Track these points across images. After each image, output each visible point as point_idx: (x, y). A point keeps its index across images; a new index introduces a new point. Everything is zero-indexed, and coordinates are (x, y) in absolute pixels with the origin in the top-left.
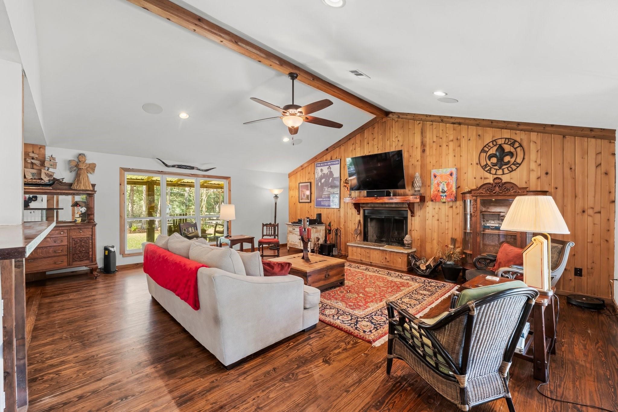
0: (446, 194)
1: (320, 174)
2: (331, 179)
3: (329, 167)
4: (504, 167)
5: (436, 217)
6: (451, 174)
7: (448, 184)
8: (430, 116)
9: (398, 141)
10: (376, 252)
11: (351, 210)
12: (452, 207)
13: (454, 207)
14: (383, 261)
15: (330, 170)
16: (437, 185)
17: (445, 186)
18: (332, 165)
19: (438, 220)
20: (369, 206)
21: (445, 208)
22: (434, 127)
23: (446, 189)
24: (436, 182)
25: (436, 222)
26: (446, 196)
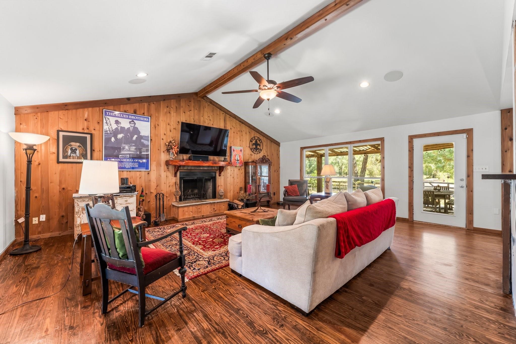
0: (239, 162)
1: (114, 126)
2: (136, 136)
3: (133, 121)
4: (257, 150)
5: (232, 176)
6: (241, 151)
7: (240, 156)
8: (230, 112)
9: (210, 120)
10: (205, 206)
11: (165, 173)
12: (239, 169)
13: (240, 169)
14: (212, 212)
15: (133, 125)
16: (234, 156)
17: (239, 157)
18: (137, 120)
19: (233, 178)
20: (186, 168)
21: (236, 170)
22: (231, 120)
23: (239, 159)
24: (234, 154)
25: (232, 179)
26: (239, 163)
